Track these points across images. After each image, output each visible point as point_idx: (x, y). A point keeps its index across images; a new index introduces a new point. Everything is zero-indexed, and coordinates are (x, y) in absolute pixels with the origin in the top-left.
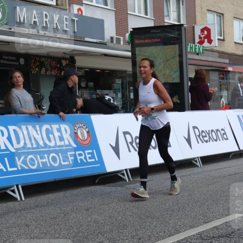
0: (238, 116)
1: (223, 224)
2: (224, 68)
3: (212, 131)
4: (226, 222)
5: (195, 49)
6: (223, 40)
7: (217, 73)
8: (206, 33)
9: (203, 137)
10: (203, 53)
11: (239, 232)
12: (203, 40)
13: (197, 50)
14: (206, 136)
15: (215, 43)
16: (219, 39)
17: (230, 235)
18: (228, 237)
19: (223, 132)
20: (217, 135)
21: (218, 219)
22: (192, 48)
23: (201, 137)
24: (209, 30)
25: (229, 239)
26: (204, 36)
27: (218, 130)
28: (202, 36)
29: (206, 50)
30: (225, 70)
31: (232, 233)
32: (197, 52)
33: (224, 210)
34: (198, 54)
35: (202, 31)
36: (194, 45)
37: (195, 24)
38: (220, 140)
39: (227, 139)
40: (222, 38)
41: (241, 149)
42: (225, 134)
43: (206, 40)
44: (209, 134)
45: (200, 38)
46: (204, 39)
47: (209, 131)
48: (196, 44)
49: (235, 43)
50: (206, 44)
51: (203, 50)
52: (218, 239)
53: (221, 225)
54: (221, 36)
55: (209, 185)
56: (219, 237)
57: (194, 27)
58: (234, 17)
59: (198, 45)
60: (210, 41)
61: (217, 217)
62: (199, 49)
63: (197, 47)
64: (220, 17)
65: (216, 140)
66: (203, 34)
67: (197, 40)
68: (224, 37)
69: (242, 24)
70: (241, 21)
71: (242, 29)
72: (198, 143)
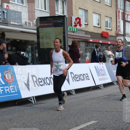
0: (95, 67)
1: (86, 127)
2: (88, 40)
3: (81, 75)
4: (88, 126)
5: (72, 29)
6: (88, 25)
7: (84, 43)
8: (78, 20)
9: (76, 78)
10: (76, 31)
14: (77, 78)
15: (83, 26)
16: (85, 24)
19: (87, 75)
20: (84, 77)
22: (71, 28)
23: (75, 78)
24: (79, 19)
27: (84, 74)
29: (78, 30)
30: (89, 41)
33: (87, 119)
34: (74, 32)
35: (76, 19)
37: (72, 15)
38: (85, 80)
39: (89, 79)
40: (87, 23)
41: (96, 85)
42: (88, 76)
43: (78, 24)
44: (79, 77)
45: (75, 23)
46: (77, 24)
47: (79, 75)
49: (94, 26)
50: (78, 27)
53: (85, 127)
54: (86, 22)
55: (79, 105)
57: (71, 17)
58: (93, 12)
59: (74, 27)
60: (80, 25)
61: (83, 123)
62: (74, 29)
64: (86, 12)
65: (83, 80)
66: (76, 21)
67: (73, 24)
68: (88, 23)
69: (98, 16)
70: (97, 14)
71: (98, 19)
72: (73, 81)
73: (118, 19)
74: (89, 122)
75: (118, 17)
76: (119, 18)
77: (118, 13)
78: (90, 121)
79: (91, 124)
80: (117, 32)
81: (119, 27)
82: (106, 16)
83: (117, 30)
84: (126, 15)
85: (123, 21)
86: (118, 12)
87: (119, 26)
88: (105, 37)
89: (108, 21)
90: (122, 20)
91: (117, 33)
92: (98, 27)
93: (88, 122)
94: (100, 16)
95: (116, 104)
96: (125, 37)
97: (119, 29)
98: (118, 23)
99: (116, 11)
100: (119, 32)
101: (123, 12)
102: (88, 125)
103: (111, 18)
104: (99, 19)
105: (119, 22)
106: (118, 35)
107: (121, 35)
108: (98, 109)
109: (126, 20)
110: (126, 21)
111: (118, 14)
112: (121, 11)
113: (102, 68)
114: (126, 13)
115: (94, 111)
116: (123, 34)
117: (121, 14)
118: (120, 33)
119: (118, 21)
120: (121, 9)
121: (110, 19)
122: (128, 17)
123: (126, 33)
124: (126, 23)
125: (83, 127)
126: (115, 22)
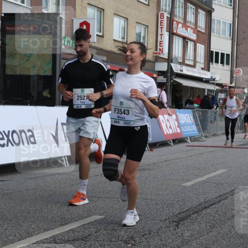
1: (80, 226)
4: (84, 225)
6: (102, 36)
8: (85, 27)
11: (95, 234)
15: (94, 39)
16: (97, 35)
17: (86, 238)
18: (83, 240)
21: (76, 221)
25: (84, 242)
31: (89, 235)
33: (84, 212)
37: (75, 17)
40: (101, 34)
49: (114, 40)
52: (72, 243)
53: (78, 227)
54: (100, 32)
55: (73, 185)
56: (74, 240)
57: (73, 20)
58: (115, 14)
61: (76, 219)
64: (101, 12)
68: (103, 33)
69: (122, 21)
70: (121, 18)
71: (122, 27)
73: (159, 30)
74: (88, 217)
75: (159, 26)
76: (162, 28)
77: (161, 18)
78: (90, 216)
79: (92, 222)
80: (157, 53)
81: (161, 45)
82: (137, 23)
83: (156, 50)
84: (175, 22)
85: (168, 33)
86: (161, 16)
87: (160, 42)
89: (140, 33)
90: (167, 31)
91: (156, 56)
92: (123, 43)
93: (86, 217)
94: (127, 21)
95: (143, 185)
96: (171, 64)
97: (161, 48)
98: (159, 36)
99: (158, 15)
100: (160, 53)
101: (169, 16)
102: (86, 223)
103: (147, 26)
104: (125, 28)
105: (161, 35)
106: (157, 59)
107: (164, 60)
108: (109, 193)
109: (175, 31)
110: (173, 34)
111: (160, 20)
112: (166, 15)
114: (175, 19)
115: (101, 197)
116: (167, 58)
117: (165, 20)
118: (162, 56)
119: (159, 32)
120: (166, 11)
121: (145, 28)
122: (179, 27)
123: (173, 57)
124: (174, 38)
125: (75, 227)
126: (155, 35)
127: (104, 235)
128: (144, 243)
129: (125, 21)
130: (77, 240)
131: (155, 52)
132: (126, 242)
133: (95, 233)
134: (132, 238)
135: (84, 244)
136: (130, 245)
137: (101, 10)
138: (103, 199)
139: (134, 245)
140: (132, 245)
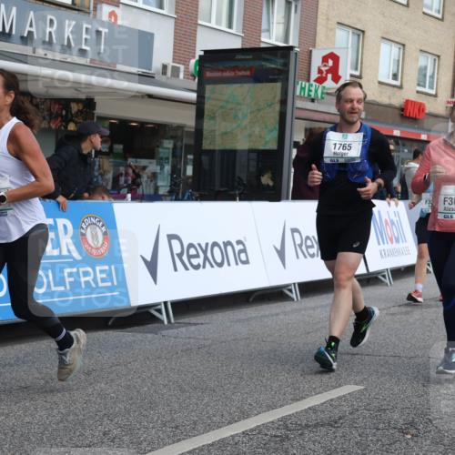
1: (325, 403)
4: (332, 400)
5: (310, 91)
6: (360, 77)
8: (331, 63)
9: (307, 247)
10: (322, 98)
12: (324, 75)
13: (312, 94)
14: (312, 247)
16: (352, 76)
17: (336, 423)
18: (332, 426)
21: (318, 393)
22: (304, 88)
23: (304, 248)
25: (334, 429)
26: (327, 68)
28: (324, 69)
29: (328, 94)
31: (340, 418)
32: (313, 96)
34: (313, 100)
35: (325, 59)
36: (307, 84)
37: (314, 46)
40: (357, 73)
45: (320, 71)
46: (326, 75)
48: (312, 82)
49: (380, 83)
50: (329, 83)
51: (322, 93)
53: (322, 404)
54: (356, 69)
55: (309, 333)
56: (316, 426)
57: (311, 51)
58: (383, 38)
59: (314, 83)
60: (336, 79)
61: (317, 390)
62: (316, 91)
63: (313, 89)
64: (359, 35)
66: (325, 66)
67: (314, 75)
68: (361, 71)
69: (395, 50)
70: (393, 44)
71: (394, 60)
72: (298, 257)
74: (337, 387)
78: (340, 386)
79: (344, 396)
82: (421, 51)
83: (452, 96)
88: (412, 118)
89: (426, 68)
92: (394, 86)
93: (335, 388)
94: (404, 49)
102: (334, 397)
103: (439, 57)
104: (398, 61)
113: (392, 217)
115: (357, 354)
121: (435, 60)
125: (319, 403)
126: (451, 70)
127: (365, 418)
128: (433, 433)
129: (400, 49)
130: (322, 426)
131: (450, 100)
132: (404, 432)
133: (351, 414)
134: (412, 424)
135: (334, 433)
136: (409, 436)
137: (359, 32)
138: (359, 356)
139: (417, 436)
140: (412, 435)
